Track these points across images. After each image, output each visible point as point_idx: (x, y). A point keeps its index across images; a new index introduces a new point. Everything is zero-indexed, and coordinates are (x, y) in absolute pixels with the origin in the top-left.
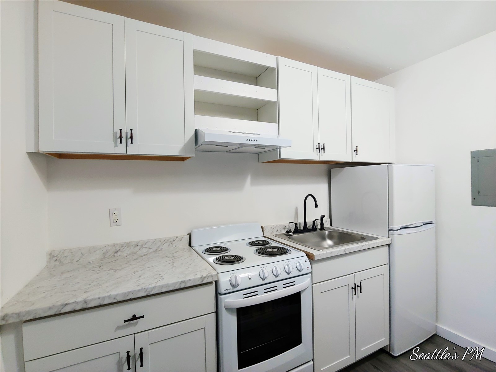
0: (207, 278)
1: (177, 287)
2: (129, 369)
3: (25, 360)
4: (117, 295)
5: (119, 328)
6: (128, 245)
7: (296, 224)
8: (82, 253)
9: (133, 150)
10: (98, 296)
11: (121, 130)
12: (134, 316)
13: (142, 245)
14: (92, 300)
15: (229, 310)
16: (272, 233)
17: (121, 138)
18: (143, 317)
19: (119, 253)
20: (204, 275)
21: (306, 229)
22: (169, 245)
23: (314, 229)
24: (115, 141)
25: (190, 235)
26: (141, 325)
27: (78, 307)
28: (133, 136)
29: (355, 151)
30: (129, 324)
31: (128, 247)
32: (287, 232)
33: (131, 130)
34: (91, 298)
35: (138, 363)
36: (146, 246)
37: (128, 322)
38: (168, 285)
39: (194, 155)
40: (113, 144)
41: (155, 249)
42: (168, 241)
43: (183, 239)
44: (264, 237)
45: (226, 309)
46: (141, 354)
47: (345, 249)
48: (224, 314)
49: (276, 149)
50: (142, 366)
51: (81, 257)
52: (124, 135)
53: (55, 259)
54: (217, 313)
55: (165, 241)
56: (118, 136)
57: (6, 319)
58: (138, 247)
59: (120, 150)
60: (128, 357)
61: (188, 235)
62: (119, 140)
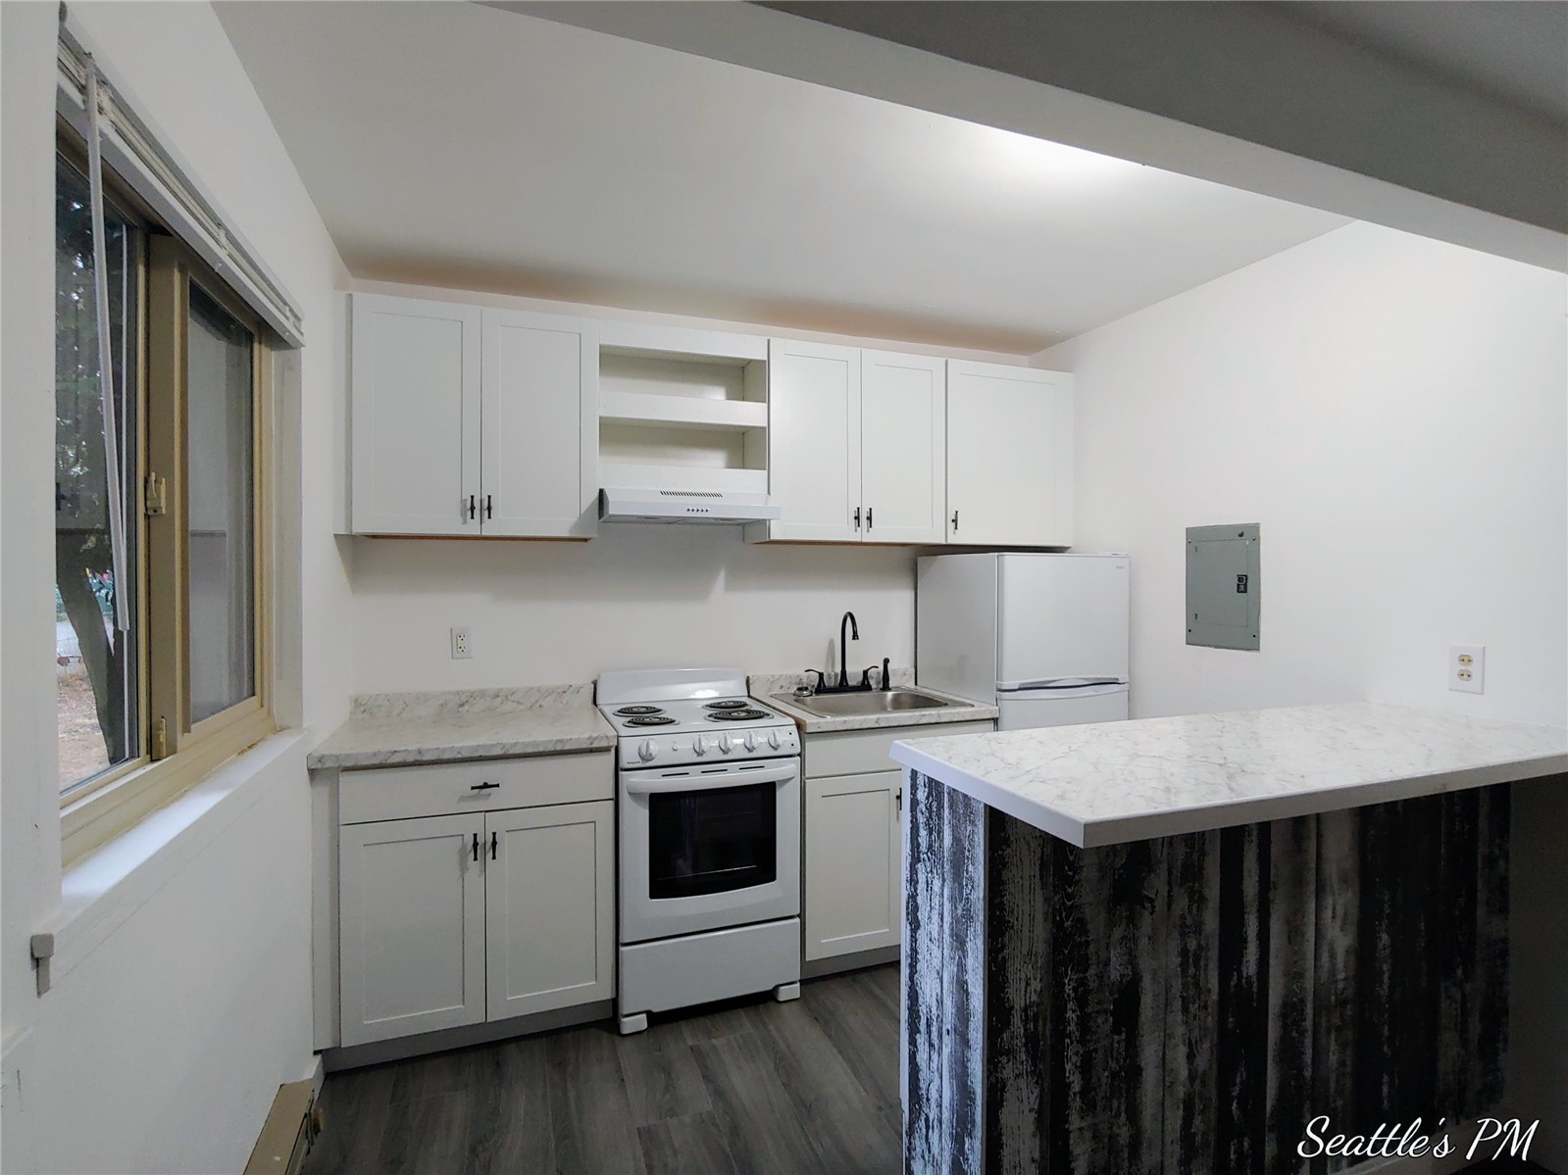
0: (597, 741)
1: (550, 748)
2: (476, 859)
3: (341, 823)
4: (461, 748)
5: (462, 799)
6: (482, 694)
7: (821, 675)
8: (405, 702)
9: (491, 528)
10: (437, 746)
11: (472, 497)
12: (485, 783)
13: (506, 696)
14: (429, 750)
15: (635, 795)
16: (770, 690)
17: (472, 508)
18: (498, 786)
19: (466, 707)
20: (595, 735)
21: (843, 686)
22: (555, 701)
23: (864, 686)
24: (463, 515)
25: (595, 684)
26: (495, 799)
27: (410, 759)
28: (492, 505)
29: (953, 521)
30: (478, 795)
31: (481, 698)
32: (799, 689)
33: (489, 497)
34: (427, 747)
35: (490, 855)
36: (513, 698)
37: (478, 790)
38: (535, 744)
39: (596, 536)
40: (461, 519)
41: (529, 705)
42: (553, 692)
43: (581, 690)
44: (749, 696)
45: (629, 793)
46: (494, 843)
47: (878, 719)
48: (625, 800)
49: (762, 524)
50: (494, 858)
51: (404, 709)
52: (477, 504)
53: (362, 708)
54: (616, 800)
55: (550, 692)
56: (469, 505)
57: (323, 761)
58: (500, 699)
59: (472, 528)
60: (475, 844)
61: (593, 683)
62: (469, 513)
